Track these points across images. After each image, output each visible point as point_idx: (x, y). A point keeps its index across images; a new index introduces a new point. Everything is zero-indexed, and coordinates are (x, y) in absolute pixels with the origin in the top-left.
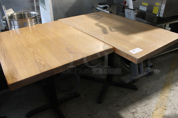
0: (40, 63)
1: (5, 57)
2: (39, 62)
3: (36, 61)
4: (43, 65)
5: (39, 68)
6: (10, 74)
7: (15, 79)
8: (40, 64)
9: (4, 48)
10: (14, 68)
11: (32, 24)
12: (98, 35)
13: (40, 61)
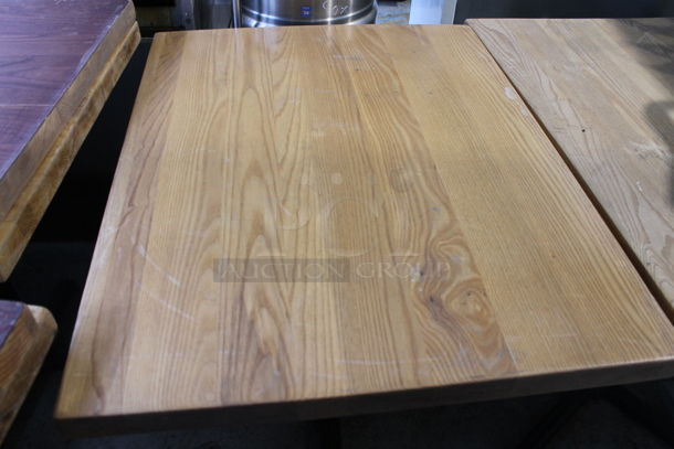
0: (252, 323)
1: (131, 204)
2: (253, 313)
3: (242, 298)
4: (259, 352)
5: (230, 359)
6: (94, 342)
7: (94, 394)
8: (250, 336)
9: (157, 142)
10: (129, 308)
11: (344, 14)
12: (636, 204)
13: (261, 306)
